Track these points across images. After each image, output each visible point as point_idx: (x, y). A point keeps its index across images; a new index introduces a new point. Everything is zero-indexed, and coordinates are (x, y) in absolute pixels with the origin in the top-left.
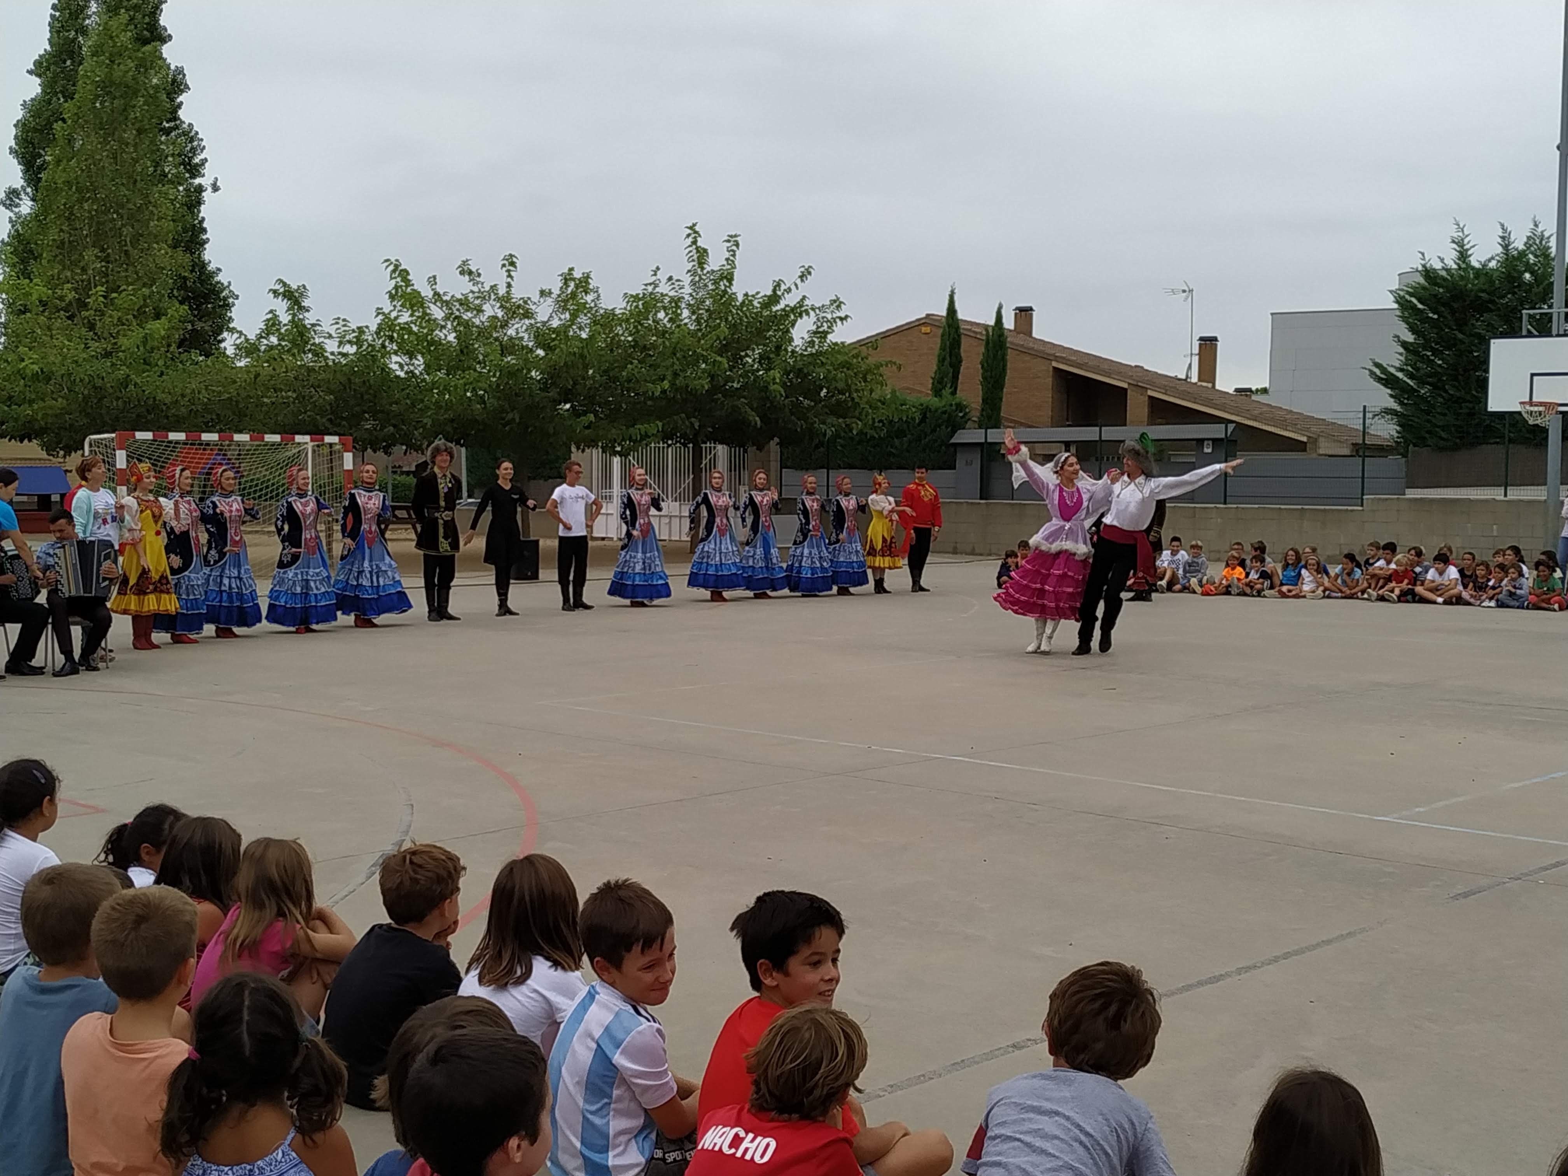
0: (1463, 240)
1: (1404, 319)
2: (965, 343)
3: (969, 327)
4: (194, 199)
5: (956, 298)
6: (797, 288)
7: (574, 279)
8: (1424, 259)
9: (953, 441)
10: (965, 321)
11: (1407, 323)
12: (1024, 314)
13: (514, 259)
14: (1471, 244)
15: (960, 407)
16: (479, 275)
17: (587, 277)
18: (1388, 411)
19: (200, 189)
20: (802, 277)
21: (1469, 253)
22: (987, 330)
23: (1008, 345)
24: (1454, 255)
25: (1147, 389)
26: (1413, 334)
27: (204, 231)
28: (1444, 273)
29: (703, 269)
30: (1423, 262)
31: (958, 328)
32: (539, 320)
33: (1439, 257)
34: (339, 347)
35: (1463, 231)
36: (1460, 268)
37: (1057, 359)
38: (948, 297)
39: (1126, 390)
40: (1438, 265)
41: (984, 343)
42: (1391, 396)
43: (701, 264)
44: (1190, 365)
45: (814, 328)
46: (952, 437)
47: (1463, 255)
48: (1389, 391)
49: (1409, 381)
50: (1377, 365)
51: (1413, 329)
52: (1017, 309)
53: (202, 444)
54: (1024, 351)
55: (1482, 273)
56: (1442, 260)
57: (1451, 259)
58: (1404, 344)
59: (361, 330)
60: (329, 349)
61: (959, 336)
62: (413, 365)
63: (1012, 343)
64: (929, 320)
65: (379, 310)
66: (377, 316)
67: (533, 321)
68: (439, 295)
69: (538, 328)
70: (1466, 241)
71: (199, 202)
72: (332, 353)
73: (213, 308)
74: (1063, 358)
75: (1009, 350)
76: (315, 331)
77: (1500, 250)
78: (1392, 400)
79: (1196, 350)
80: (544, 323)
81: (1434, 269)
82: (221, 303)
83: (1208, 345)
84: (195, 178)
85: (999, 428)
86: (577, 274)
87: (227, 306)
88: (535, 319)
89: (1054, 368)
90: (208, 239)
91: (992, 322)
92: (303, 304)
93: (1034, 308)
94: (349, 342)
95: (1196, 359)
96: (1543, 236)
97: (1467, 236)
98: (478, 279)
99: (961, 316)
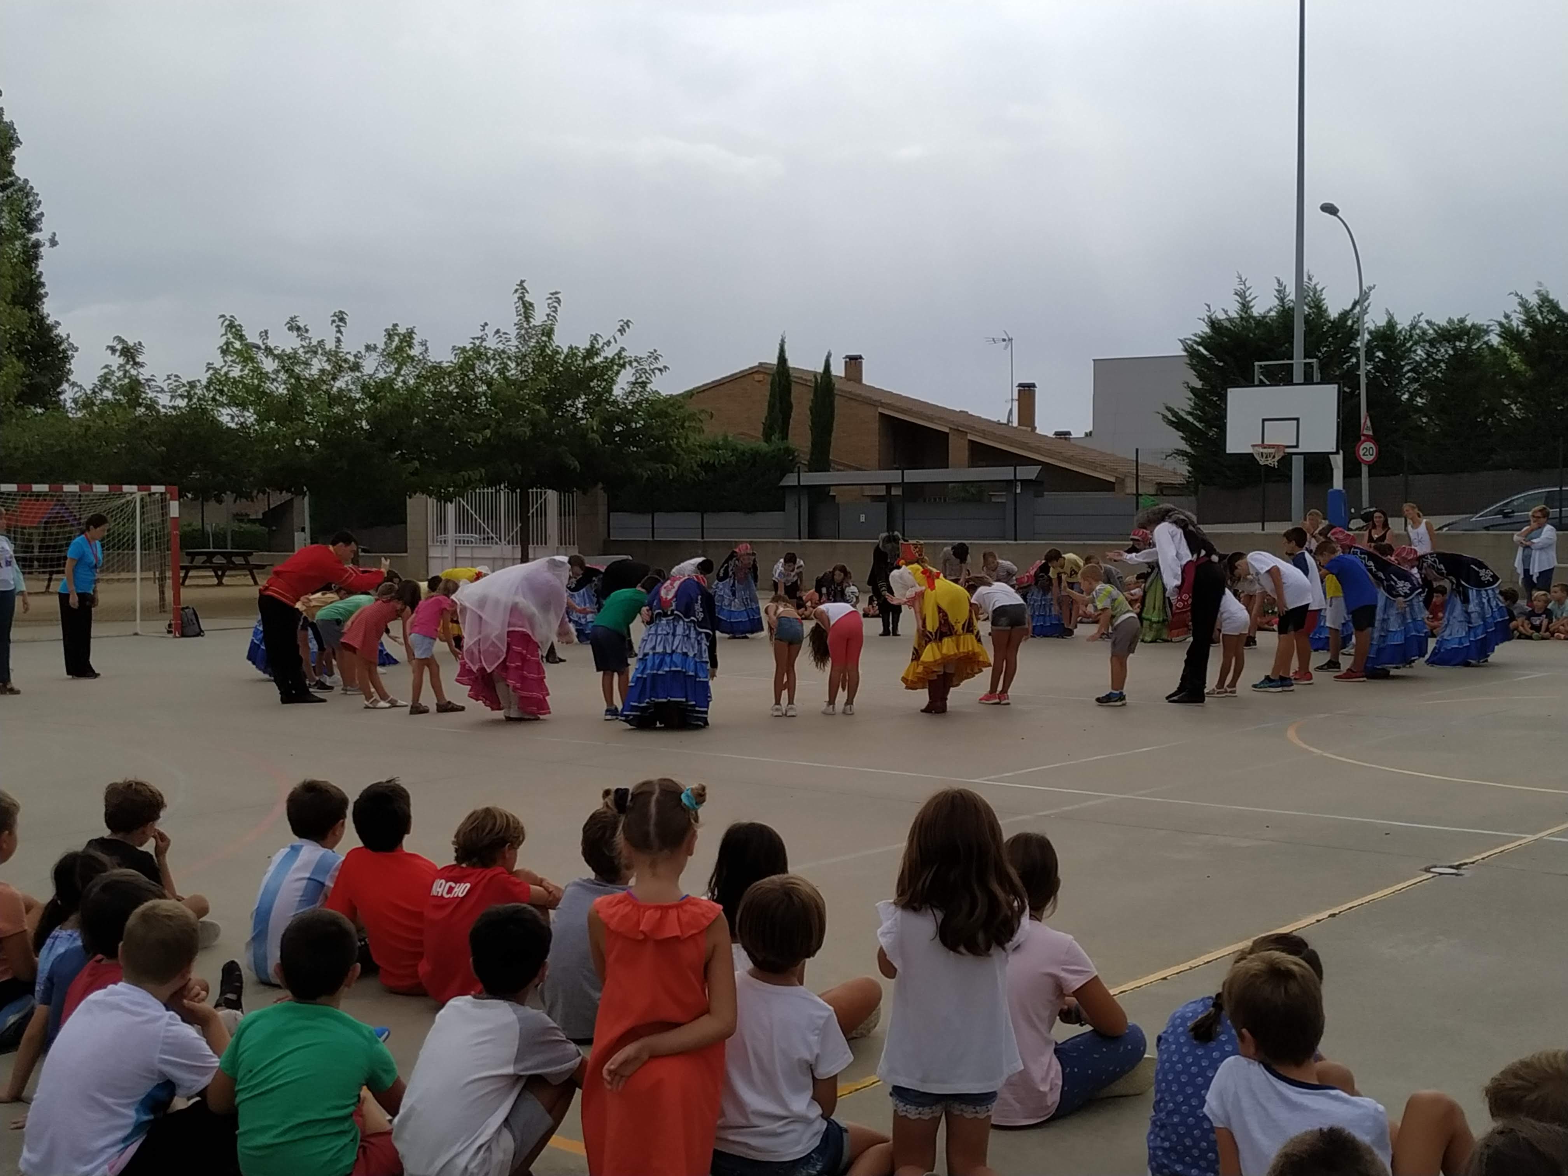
0: (1244, 292)
1: (1193, 367)
2: (795, 391)
3: (799, 375)
4: (31, 254)
5: (786, 347)
6: (616, 341)
7: (398, 335)
8: (1209, 311)
9: (781, 484)
10: (794, 368)
11: (1195, 371)
12: (854, 362)
13: (345, 316)
14: (1252, 296)
15: (788, 451)
16: (307, 331)
17: (410, 333)
18: (1180, 452)
19: (37, 245)
20: (622, 331)
21: (1251, 304)
22: (815, 377)
23: (835, 392)
24: (1237, 306)
25: (966, 433)
26: (1201, 380)
27: (43, 285)
28: (1227, 324)
29: (528, 322)
30: (1209, 314)
31: (789, 376)
32: (365, 373)
33: (1223, 310)
34: (171, 401)
35: (1245, 284)
36: (1242, 318)
37: (882, 405)
38: (778, 346)
39: (947, 434)
40: (1222, 316)
41: (812, 390)
42: (1182, 438)
43: (527, 318)
44: (1011, 410)
45: (633, 379)
46: (780, 480)
47: (1245, 306)
48: (1181, 434)
49: (1197, 424)
50: (1169, 409)
51: (1200, 377)
52: (847, 357)
53: (33, 496)
54: (853, 398)
55: (1261, 322)
56: (1226, 312)
57: (1234, 310)
58: (1193, 390)
59: (192, 385)
60: (161, 402)
61: (790, 384)
62: (244, 416)
63: (839, 390)
64: (761, 369)
65: (209, 366)
66: (207, 371)
67: (359, 374)
68: (271, 350)
69: (364, 381)
70: (1247, 294)
71: (36, 257)
72: (164, 407)
73: (53, 361)
74: (889, 404)
75: (837, 398)
76: (149, 386)
77: (1276, 302)
78: (1184, 442)
79: (1016, 396)
80: (371, 376)
81: (1220, 320)
82: (61, 355)
83: (1027, 392)
84: (31, 233)
85: (829, 471)
86: (402, 330)
87: (66, 359)
88: (361, 372)
89: (881, 414)
90: (47, 293)
91: (820, 369)
92: (137, 360)
93: (863, 356)
94: (181, 396)
95: (1016, 404)
96: (1315, 288)
97: (1249, 289)
98: (306, 335)
99: (791, 363)
